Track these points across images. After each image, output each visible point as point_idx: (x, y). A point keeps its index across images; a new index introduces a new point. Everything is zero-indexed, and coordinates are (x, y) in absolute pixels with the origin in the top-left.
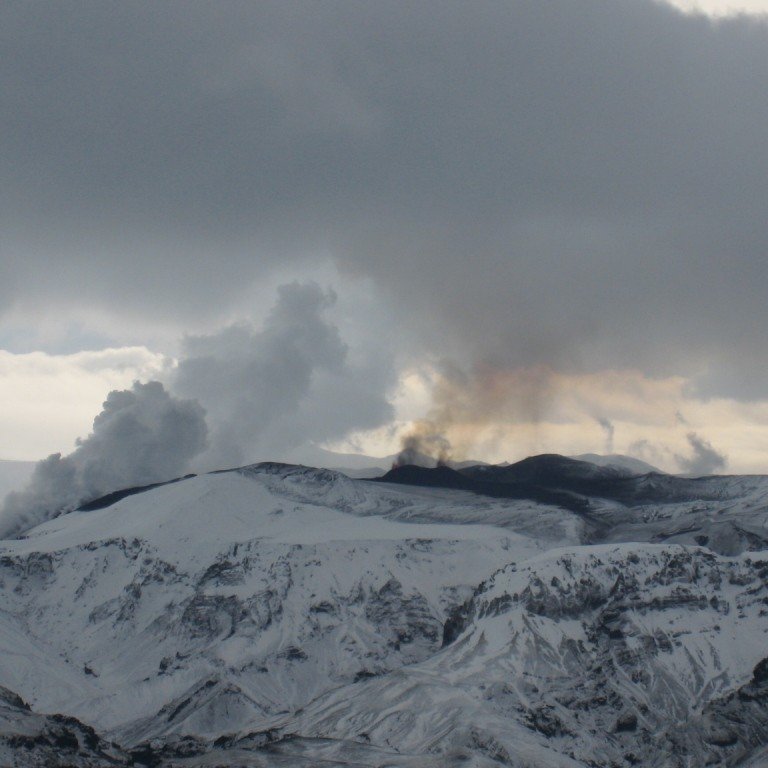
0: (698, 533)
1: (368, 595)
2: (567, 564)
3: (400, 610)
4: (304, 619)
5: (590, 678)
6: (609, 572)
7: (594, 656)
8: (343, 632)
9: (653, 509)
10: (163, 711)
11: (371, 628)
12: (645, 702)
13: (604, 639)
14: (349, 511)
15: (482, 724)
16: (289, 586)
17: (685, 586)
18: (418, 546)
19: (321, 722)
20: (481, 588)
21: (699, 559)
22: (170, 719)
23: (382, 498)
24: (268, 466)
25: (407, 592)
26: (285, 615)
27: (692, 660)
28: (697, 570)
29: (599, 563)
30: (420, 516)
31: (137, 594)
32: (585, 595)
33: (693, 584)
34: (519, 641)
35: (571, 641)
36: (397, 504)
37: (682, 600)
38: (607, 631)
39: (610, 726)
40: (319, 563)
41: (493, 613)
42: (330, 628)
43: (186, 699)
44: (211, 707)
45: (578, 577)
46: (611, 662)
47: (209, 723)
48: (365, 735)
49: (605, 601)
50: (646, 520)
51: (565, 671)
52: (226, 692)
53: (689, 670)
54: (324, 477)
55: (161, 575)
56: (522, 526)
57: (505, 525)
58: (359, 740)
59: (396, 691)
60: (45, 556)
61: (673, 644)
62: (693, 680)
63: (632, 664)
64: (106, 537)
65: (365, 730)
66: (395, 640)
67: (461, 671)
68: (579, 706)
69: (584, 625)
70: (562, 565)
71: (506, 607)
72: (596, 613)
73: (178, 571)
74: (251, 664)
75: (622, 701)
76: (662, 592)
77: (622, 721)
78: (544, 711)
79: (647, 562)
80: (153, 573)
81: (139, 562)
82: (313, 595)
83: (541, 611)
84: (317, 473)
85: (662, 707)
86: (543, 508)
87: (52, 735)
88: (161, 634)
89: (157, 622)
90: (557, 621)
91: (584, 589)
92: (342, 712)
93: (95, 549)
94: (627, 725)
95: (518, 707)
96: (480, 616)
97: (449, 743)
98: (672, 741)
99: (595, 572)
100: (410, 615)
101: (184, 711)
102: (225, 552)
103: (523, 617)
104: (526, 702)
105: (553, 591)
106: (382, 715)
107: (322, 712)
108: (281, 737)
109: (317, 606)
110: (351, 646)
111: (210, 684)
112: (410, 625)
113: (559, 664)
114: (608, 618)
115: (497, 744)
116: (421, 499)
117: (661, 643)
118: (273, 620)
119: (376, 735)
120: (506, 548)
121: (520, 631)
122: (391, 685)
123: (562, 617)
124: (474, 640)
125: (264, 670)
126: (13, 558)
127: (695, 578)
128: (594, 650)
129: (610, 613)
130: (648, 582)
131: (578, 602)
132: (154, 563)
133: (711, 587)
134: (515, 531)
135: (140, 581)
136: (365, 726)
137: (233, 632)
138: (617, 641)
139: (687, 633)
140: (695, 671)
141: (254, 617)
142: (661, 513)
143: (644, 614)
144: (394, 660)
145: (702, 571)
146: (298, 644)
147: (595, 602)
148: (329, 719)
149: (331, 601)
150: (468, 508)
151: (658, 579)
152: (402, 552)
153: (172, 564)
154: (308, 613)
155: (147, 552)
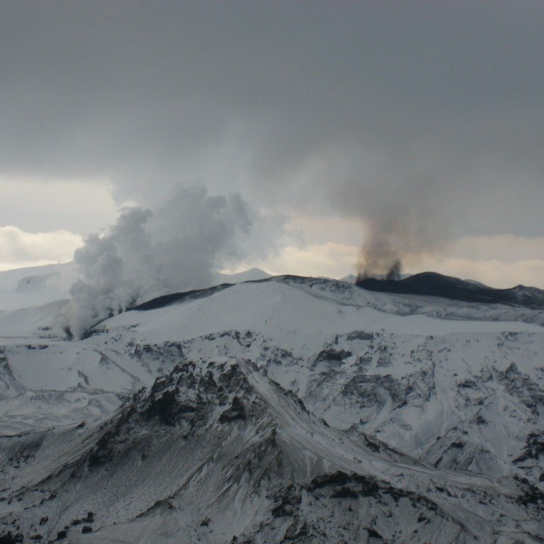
1: (495, 374)
3: (523, 386)
4: (455, 393)
16: (434, 368)
18: (510, 338)
23: (395, 302)
25: (522, 372)
26: (437, 389)
40: (449, 350)
52: (482, 451)
54: (340, 286)
55: (279, 359)
60: (174, 344)
64: (220, 330)
73: (294, 355)
80: (272, 357)
81: (255, 349)
82: (455, 375)
93: (213, 339)
100: (530, 389)
102: (330, 342)
109: (463, 382)
110: (515, 414)
118: (432, 394)
125: (466, 432)
126: (152, 346)
132: (271, 350)
141: (419, 391)
149: (471, 379)
152: (501, 342)
153: (289, 350)
154: (457, 389)
155: (264, 341)
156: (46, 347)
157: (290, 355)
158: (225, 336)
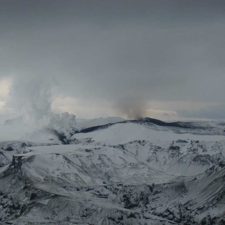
55: (157, 149)
64: (134, 140)
93: (132, 143)
132: (154, 146)
153: (160, 146)
155: (151, 144)
156: (100, 148)
157: (161, 148)
158: (136, 142)
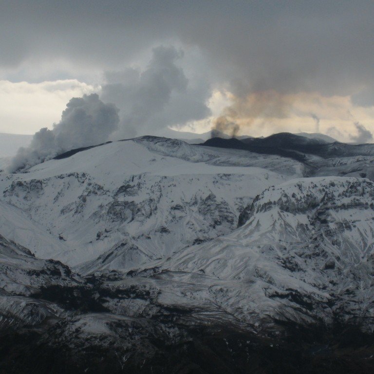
0: (361, 172)
1: (199, 201)
2: (300, 187)
3: (215, 209)
4: (168, 213)
5: (311, 243)
6: (320, 191)
7: (313, 232)
8: (188, 219)
9: (337, 160)
10: (99, 258)
11: (201, 218)
12: (339, 255)
13: (318, 224)
14: (189, 160)
15: (260, 265)
16: (160, 197)
17: (358, 198)
18: (224, 177)
19: (180, 264)
20: (257, 198)
21: (365, 184)
22: (103, 262)
23: (204, 154)
24: (148, 138)
25: (219, 200)
26: (158, 211)
27: (361, 234)
28: (363, 190)
29: (316, 186)
30: (223, 162)
31: (84, 200)
32: (309, 201)
33: (361, 197)
34: (276, 224)
35: (302, 225)
36: (211, 157)
37: (357, 205)
38: (319, 219)
39: (322, 266)
40: (175, 186)
41: (263, 211)
42: (181, 217)
43: (111, 252)
44: (124, 256)
45: (305, 193)
46: (321, 235)
47: (123, 264)
48: (202, 270)
49: (318, 205)
50: (334, 165)
51: (299, 239)
52: (131, 249)
53: (360, 239)
54: (175, 143)
55: (96, 191)
56: (274, 168)
57: (266, 167)
58: (199, 272)
59: (217, 249)
60: (39, 181)
61: (352, 227)
62: (362, 244)
63: (332, 236)
64: (69, 172)
65: (202, 268)
66: (213, 223)
67: (248, 239)
68: (306, 257)
69: (308, 217)
70: (297, 187)
71: (270, 207)
72: (314, 211)
73: (105, 189)
74: (143, 235)
75: (327, 254)
76: (346, 201)
77: (328, 264)
78: (290, 259)
79: (339, 186)
80: (92, 190)
81: (85, 185)
82: (173, 201)
83: (287, 210)
84: (172, 141)
85: (347, 257)
86: (283, 159)
87: (49, 270)
88: (96, 220)
89: (95, 214)
90: (295, 215)
91: (308, 199)
92: (191, 259)
93: (63, 178)
94: (330, 266)
95: (277, 256)
96: (257, 212)
97: (244, 274)
98: (353, 274)
99: (313, 191)
100: (220, 211)
101: (110, 258)
102: (127, 180)
103: (279, 213)
104: (280, 255)
105: (293, 200)
106: (210, 261)
107: (181, 259)
108: (160, 272)
109: (174, 206)
110: (192, 227)
111: (123, 245)
112: (220, 216)
113: (296, 236)
114: (320, 214)
115: (268, 275)
116: (224, 154)
117: (346, 226)
118: (153, 214)
119: (208, 270)
120: (267, 179)
121: (277, 219)
122: (214, 246)
123: (297, 213)
124: (254, 224)
125: (149, 238)
126: (23, 182)
127: (363, 194)
128: (313, 229)
129: (321, 211)
130: (339, 195)
131: (305, 205)
132: (93, 185)
133: (370, 198)
134: (271, 170)
135: (86, 194)
136: (202, 266)
137: (133, 219)
138: (324, 225)
139: (359, 221)
140: (363, 240)
141: (143, 212)
142: (341, 162)
143: (337, 211)
144: (213, 233)
145: (366, 190)
146: (165, 225)
147: (314, 205)
148: (184, 262)
149: (181, 204)
150: (247, 159)
151: (344, 194)
152: (216, 180)
154: (170, 210)
157: (102, 188)
158: (71, 176)
